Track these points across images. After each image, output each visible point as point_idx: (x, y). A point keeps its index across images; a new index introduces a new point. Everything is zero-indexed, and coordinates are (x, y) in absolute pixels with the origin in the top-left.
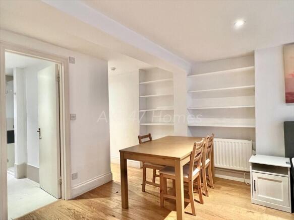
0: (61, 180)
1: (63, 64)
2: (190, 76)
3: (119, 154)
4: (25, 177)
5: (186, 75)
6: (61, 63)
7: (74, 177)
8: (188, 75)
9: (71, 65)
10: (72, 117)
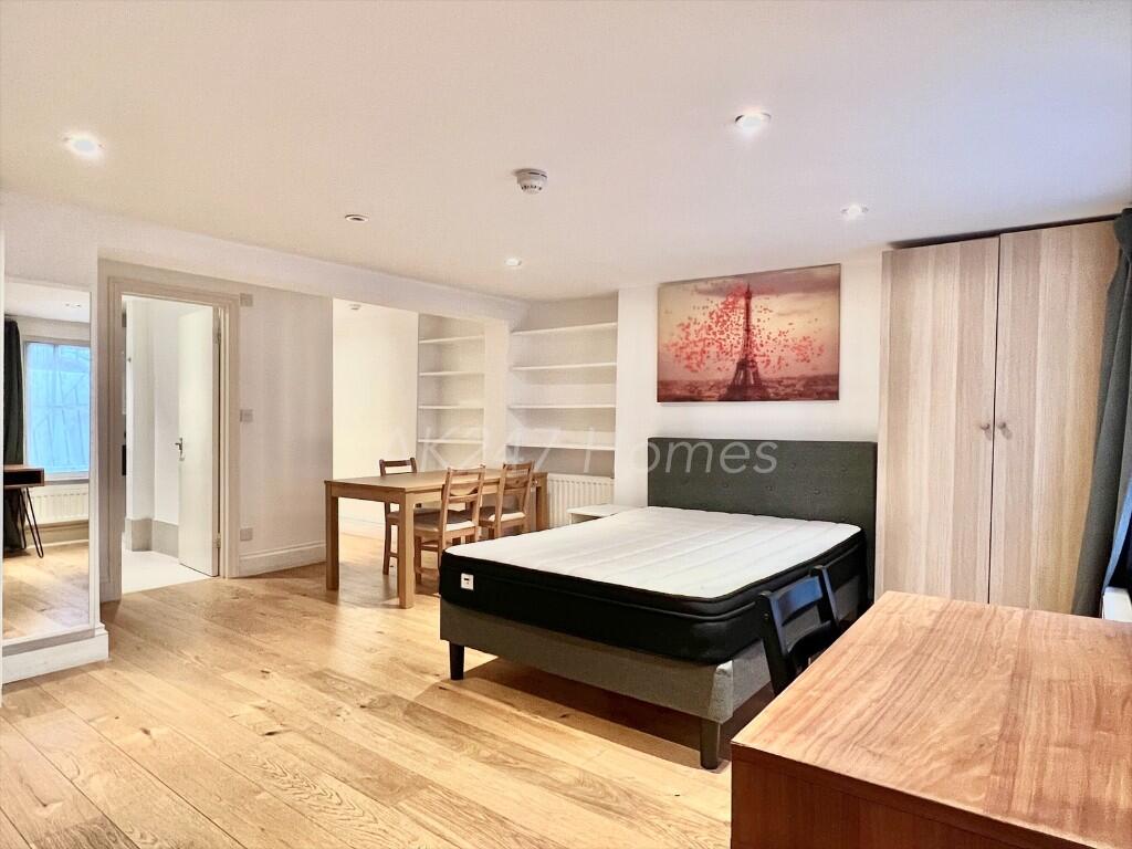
0: (219, 541)
1: (227, 310)
2: (516, 333)
3: (324, 486)
4: (148, 548)
5: (507, 332)
6: (225, 308)
7: (247, 536)
8: (513, 331)
9: (244, 311)
10: (245, 416)
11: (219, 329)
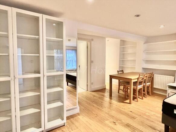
0: (87, 84)
2: (145, 44)
6: (89, 42)
10: (92, 62)
11: (88, 46)
